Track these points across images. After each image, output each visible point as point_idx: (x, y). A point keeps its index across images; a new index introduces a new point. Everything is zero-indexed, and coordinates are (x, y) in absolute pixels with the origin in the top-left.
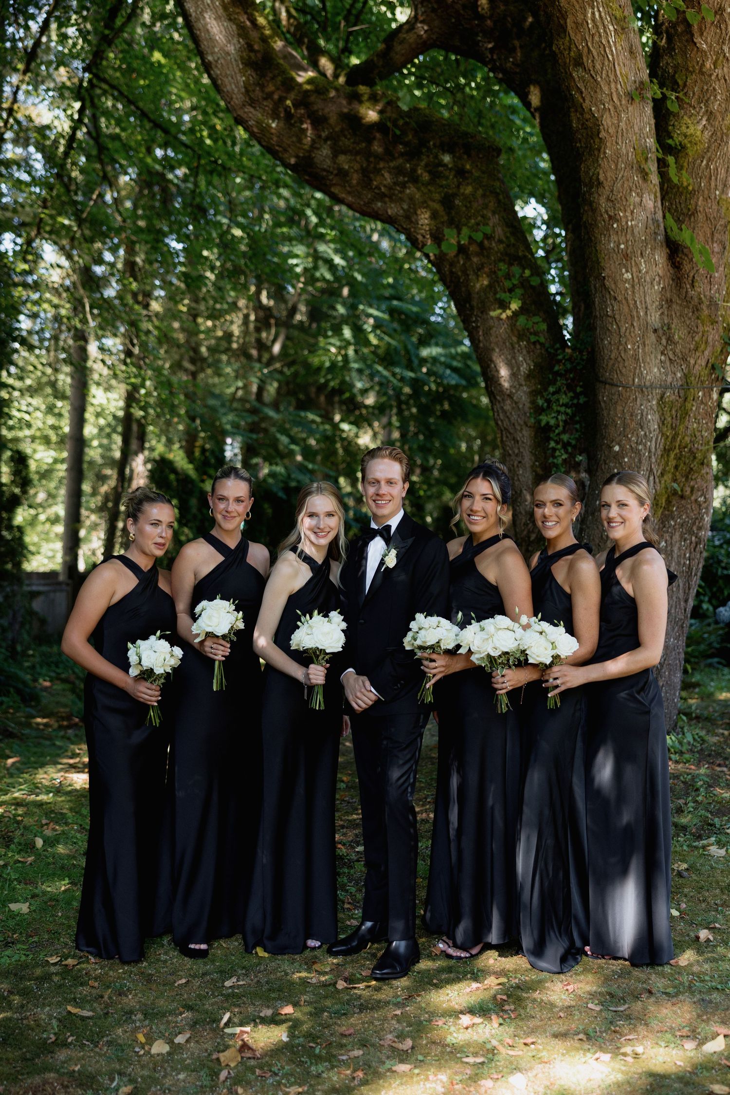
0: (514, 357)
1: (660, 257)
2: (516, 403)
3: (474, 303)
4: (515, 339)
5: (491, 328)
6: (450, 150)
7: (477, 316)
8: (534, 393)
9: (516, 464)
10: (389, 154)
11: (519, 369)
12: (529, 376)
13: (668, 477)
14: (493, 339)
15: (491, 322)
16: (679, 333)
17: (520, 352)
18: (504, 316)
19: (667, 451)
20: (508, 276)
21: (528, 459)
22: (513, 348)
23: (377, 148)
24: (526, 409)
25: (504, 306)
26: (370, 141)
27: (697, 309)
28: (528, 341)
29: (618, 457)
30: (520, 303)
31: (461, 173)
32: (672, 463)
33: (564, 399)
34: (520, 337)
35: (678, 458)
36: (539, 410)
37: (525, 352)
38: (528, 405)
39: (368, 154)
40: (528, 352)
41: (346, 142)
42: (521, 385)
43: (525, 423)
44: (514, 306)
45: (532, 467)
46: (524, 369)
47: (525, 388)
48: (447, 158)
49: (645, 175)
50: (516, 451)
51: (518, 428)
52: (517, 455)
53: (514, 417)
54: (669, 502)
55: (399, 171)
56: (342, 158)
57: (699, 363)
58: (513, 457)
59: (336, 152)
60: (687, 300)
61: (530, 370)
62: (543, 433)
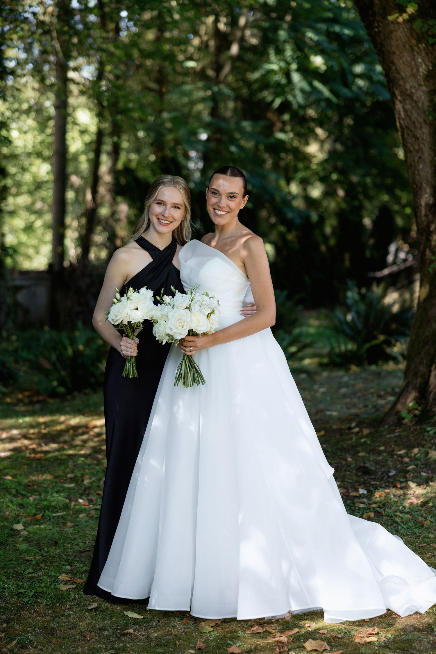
0: (413, 59)
2: (416, 102)
3: (376, 9)
4: (414, 42)
5: (391, 32)
7: (378, 22)
9: (416, 159)
11: (418, 70)
12: (428, 77)
14: (394, 43)
15: (392, 27)
17: (419, 54)
18: (400, 20)
21: (427, 154)
22: (413, 50)
24: (426, 108)
25: (402, 10)
28: (427, 43)
30: (416, 7)
34: (419, 40)
37: (423, 54)
38: (427, 104)
40: (427, 54)
42: (420, 85)
43: (425, 121)
44: (411, 10)
45: (431, 162)
46: (423, 70)
47: (424, 88)
50: (417, 147)
51: (418, 125)
52: (417, 151)
53: (414, 116)
58: (414, 154)
61: (429, 71)
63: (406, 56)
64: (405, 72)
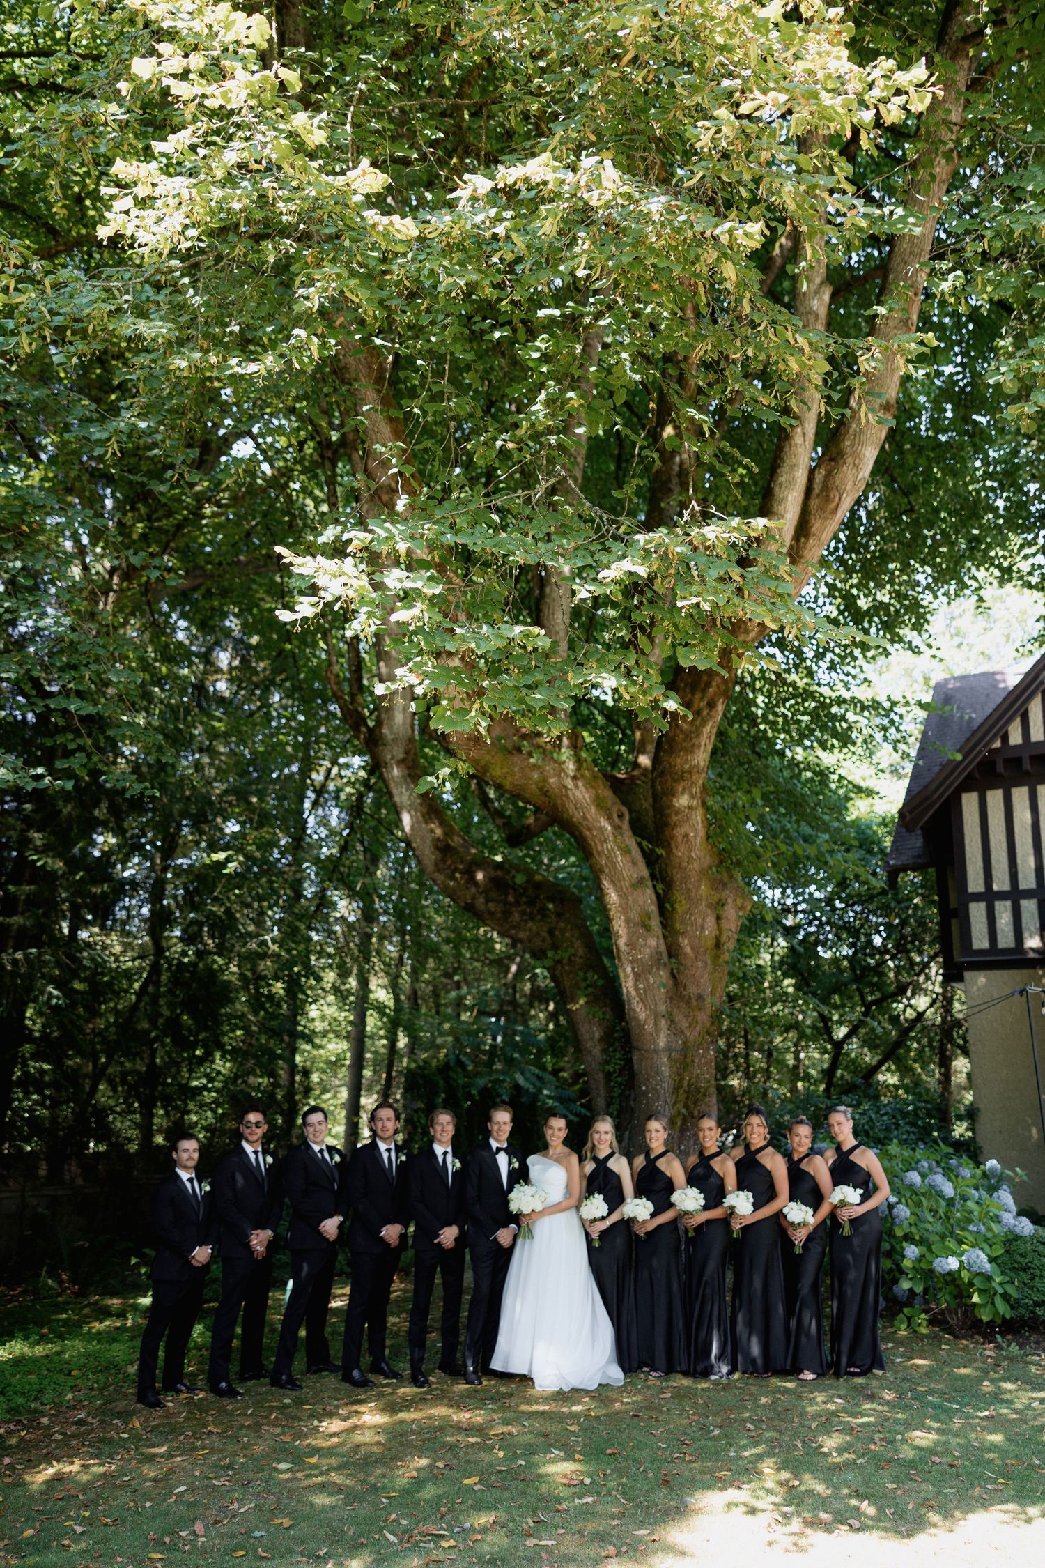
0: (591, 1028)
1: (664, 974)
2: (594, 1056)
6: (553, 901)
8: (604, 1051)
9: (596, 1095)
10: (517, 903)
11: (594, 1035)
12: (601, 1039)
13: (680, 1106)
16: (679, 1018)
17: (594, 1024)
18: (574, 1008)
19: (676, 1089)
20: (585, 980)
21: (602, 1092)
22: (590, 1022)
23: (511, 899)
24: (600, 1061)
26: (507, 894)
27: (688, 1002)
29: (645, 1093)
31: (559, 915)
32: (682, 1097)
33: (618, 1055)
35: (688, 1092)
36: (607, 1062)
38: (600, 1057)
39: (506, 903)
40: (600, 1025)
41: (493, 895)
42: (596, 1045)
43: (599, 1069)
44: (581, 1001)
45: (605, 1097)
46: (597, 1035)
48: (551, 906)
49: (647, 928)
50: (596, 1086)
51: (596, 1072)
52: (596, 1089)
53: (593, 1065)
54: (684, 1120)
55: (523, 913)
56: (491, 905)
57: (692, 1035)
59: (488, 900)
60: (681, 998)
61: (601, 1036)
62: (608, 1075)
63: (587, 1026)
64: (586, 1036)
